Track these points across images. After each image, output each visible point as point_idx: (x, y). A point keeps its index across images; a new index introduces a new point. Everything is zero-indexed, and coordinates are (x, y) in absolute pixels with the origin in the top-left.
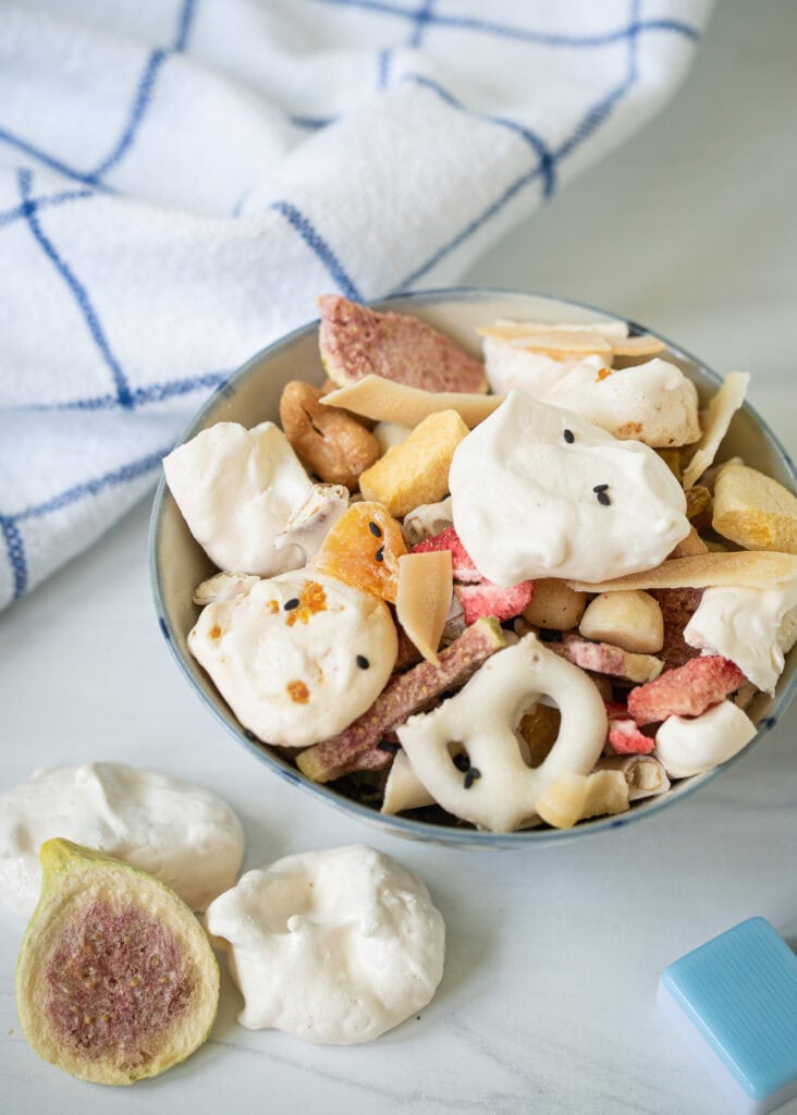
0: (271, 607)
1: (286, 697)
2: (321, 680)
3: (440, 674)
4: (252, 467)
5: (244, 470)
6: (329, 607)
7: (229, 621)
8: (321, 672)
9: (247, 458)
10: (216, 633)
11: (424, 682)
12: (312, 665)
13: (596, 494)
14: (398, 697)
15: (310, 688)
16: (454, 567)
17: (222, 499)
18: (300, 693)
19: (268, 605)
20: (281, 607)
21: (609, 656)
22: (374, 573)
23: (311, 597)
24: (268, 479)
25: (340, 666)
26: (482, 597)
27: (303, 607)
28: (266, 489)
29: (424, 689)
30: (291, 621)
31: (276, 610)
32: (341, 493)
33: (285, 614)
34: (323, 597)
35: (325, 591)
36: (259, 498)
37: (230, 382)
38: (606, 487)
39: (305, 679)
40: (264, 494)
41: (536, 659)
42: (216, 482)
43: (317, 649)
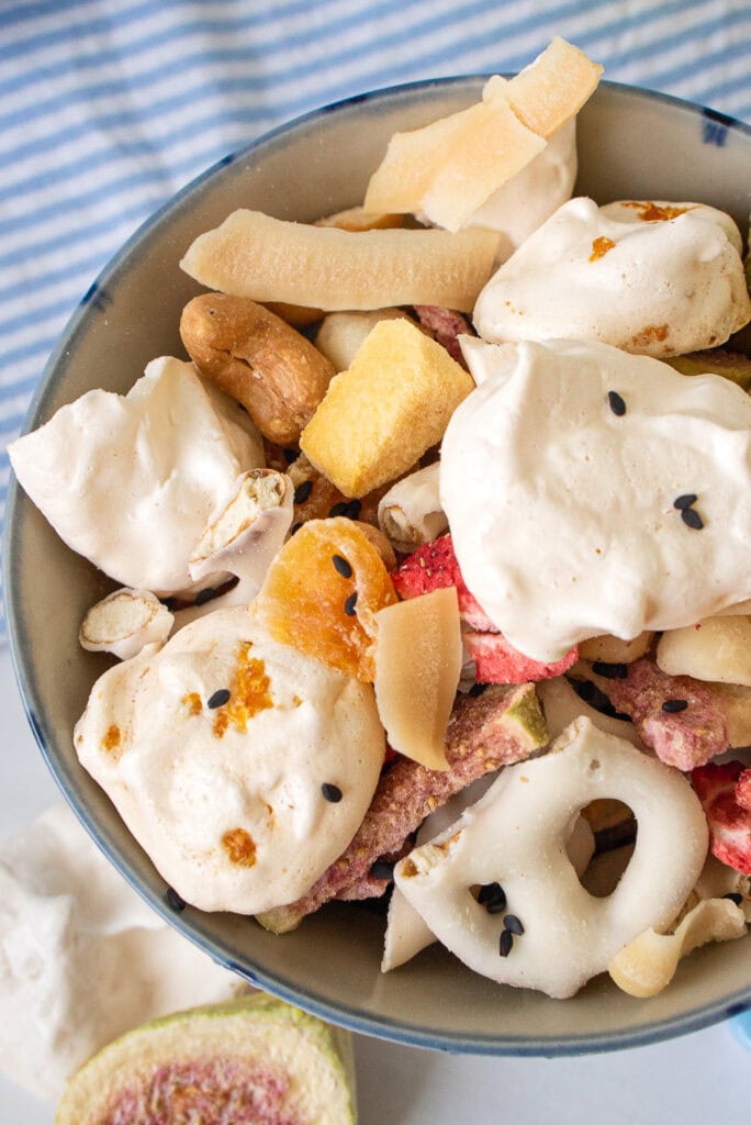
0: (190, 704)
1: (221, 855)
2: (271, 825)
3: (452, 779)
4: (142, 448)
5: (132, 454)
6: (276, 700)
7: (132, 712)
8: (271, 810)
9: (134, 438)
10: (113, 737)
11: (430, 792)
12: (257, 804)
13: (680, 512)
14: (393, 821)
15: (256, 839)
16: (462, 609)
17: (102, 503)
18: (241, 848)
19: (184, 701)
20: (205, 702)
21: (705, 745)
22: (345, 638)
23: (248, 685)
24: (169, 460)
25: (297, 802)
26: (505, 655)
27: (238, 702)
28: (167, 476)
29: (431, 802)
30: (219, 728)
31: (197, 707)
32: (282, 488)
33: (209, 715)
34: (266, 682)
35: (269, 671)
36: (160, 493)
37: (102, 285)
38: (693, 498)
39: (248, 827)
40: (167, 484)
41: (595, 765)
42: (91, 485)
43: (261, 778)
